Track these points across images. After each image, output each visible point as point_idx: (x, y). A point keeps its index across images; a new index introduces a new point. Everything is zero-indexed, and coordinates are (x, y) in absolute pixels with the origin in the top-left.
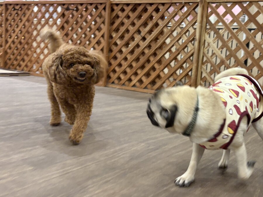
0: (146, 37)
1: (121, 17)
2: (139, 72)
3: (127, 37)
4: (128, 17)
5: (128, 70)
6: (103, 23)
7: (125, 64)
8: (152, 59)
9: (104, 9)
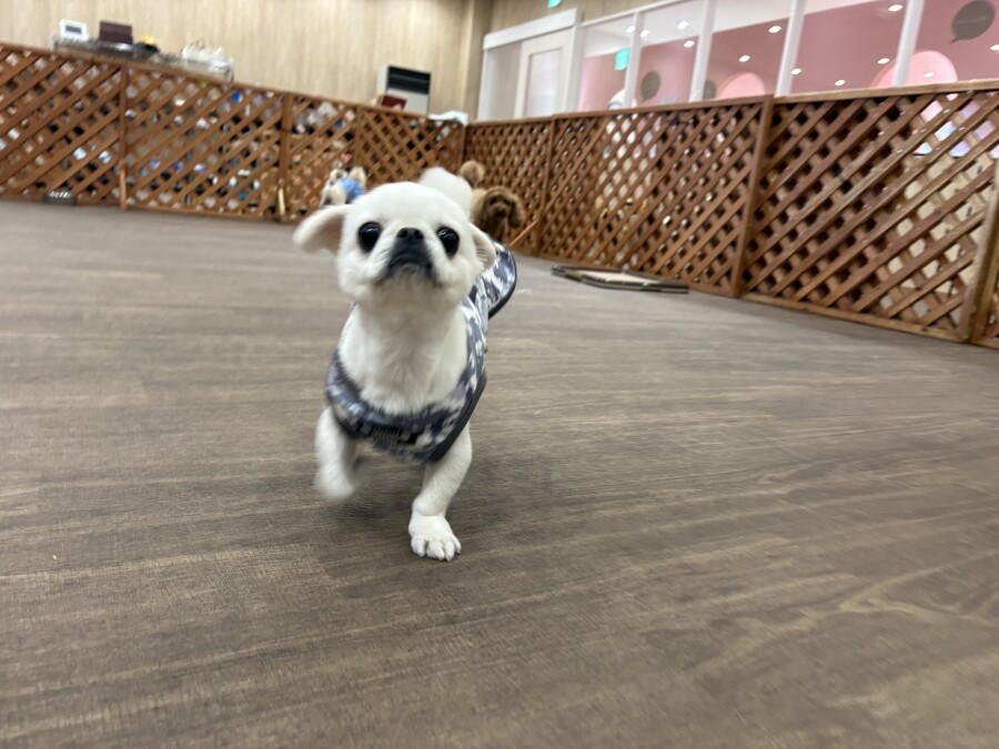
0: (853, 181)
1: (796, 136)
2: (822, 266)
3: (804, 183)
4: (813, 135)
5: (796, 261)
6: (751, 150)
7: (790, 248)
8: (860, 235)
9: (757, 117)
